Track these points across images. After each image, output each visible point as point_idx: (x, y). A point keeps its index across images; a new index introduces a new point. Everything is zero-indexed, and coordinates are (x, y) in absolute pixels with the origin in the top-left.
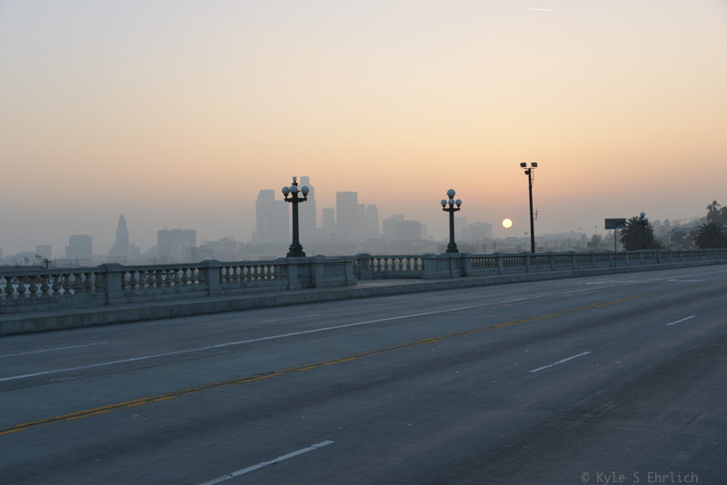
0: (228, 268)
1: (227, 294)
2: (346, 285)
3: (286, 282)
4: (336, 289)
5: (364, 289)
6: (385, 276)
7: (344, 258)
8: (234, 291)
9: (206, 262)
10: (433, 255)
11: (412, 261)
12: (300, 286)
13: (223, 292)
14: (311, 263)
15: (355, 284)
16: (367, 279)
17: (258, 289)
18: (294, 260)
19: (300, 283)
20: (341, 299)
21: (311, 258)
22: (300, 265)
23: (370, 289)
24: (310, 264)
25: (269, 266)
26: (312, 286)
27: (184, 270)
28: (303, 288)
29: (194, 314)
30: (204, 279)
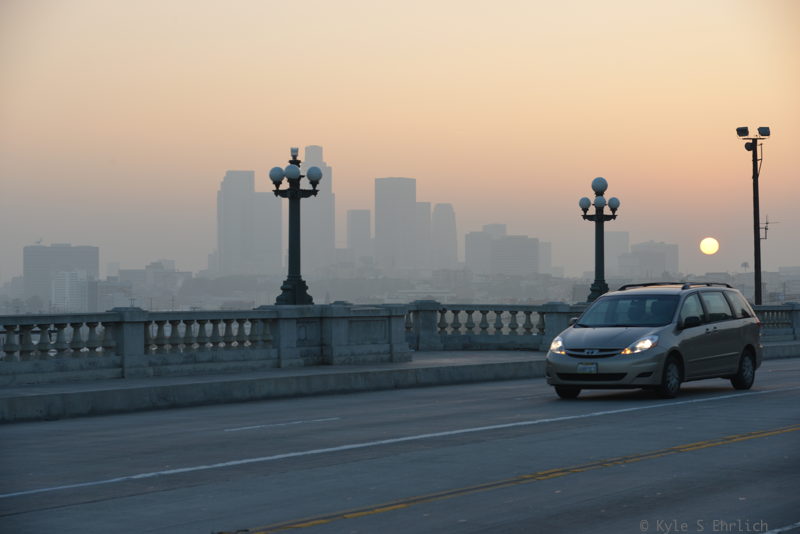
0: (160, 324)
1: (158, 375)
2: (391, 360)
3: (273, 353)
4: (371, 370)
5: (427, 370)
6: (468, 345)
7: (388, 308)
8: (172, 368)
9: (119, 312)
10: (562, 304)
11: (521, 317)
12: (301, 361)
13: (151, 371)
14: (323, 318)
15: (408, 359)
16: (431, 349)
17: (219, 366)
18: (289, 310)
19: (302, 356)
20: (379, 389)
21: (323, 308)
22: (302, 321)
23: (438, 371)
24: (321, 318)
25: (241, 322)
26: (324, 361)
27: (77, 326)
28: (307, 365)
29: (93, 413)
30: (113, 344)
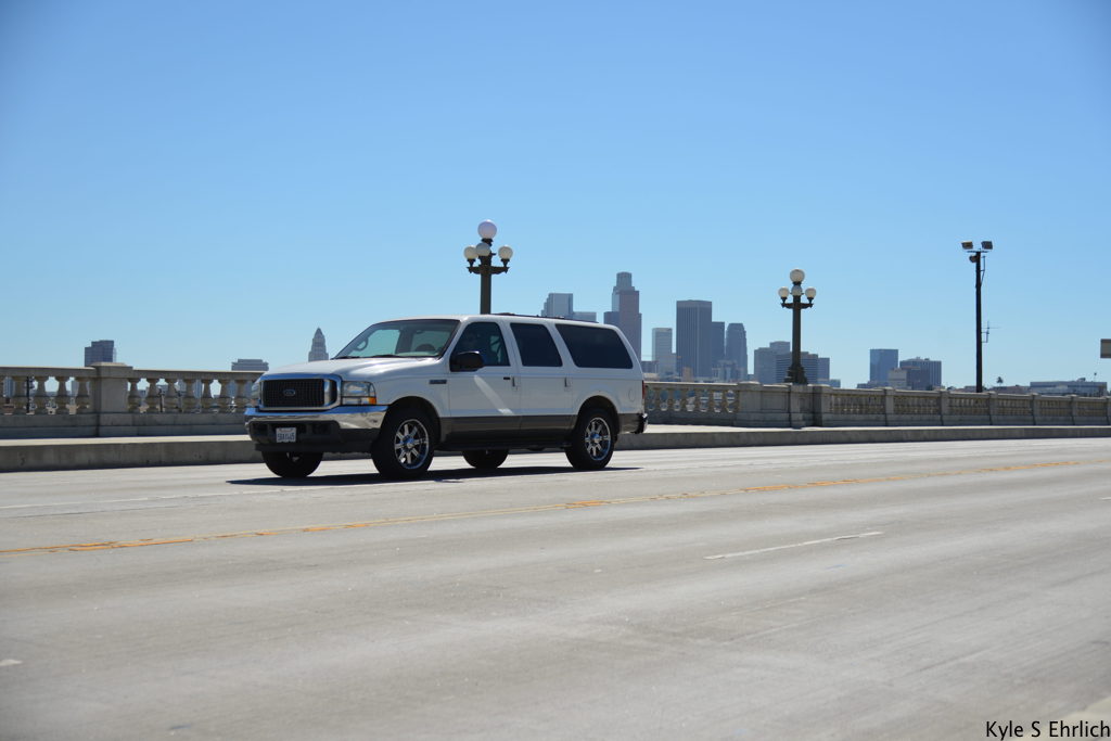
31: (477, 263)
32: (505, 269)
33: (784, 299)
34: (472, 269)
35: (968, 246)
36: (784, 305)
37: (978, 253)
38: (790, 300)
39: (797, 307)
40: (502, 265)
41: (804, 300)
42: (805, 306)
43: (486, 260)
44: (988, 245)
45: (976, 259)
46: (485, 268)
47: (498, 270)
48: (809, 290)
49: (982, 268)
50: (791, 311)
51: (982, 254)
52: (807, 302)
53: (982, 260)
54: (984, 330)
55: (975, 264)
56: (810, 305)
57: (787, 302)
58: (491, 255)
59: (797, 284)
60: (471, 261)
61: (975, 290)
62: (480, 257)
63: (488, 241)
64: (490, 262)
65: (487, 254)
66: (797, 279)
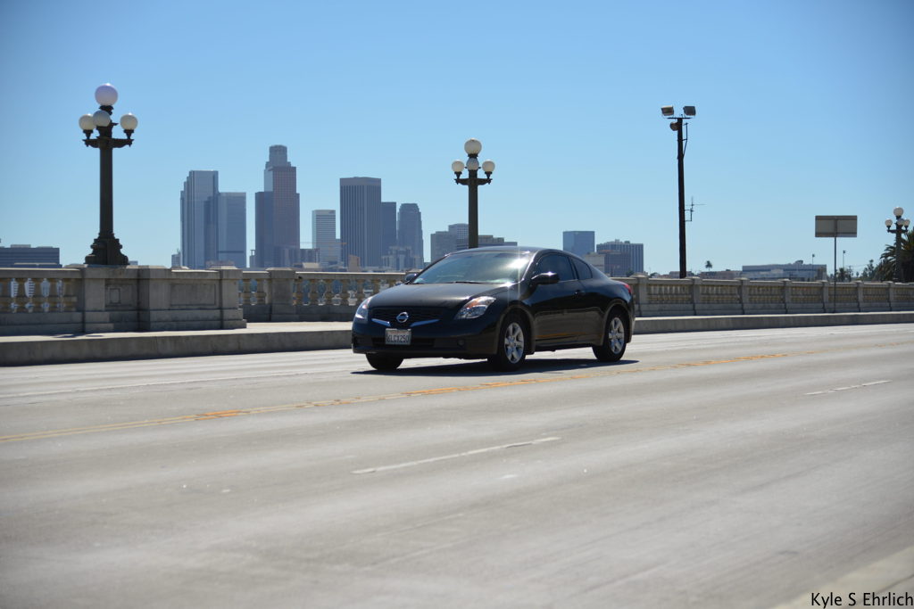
15: (242, 326)
16: (285, 320)
18: (102, 272)
22: (113, 282)
24: (138, 280)
26: (140, 327)
31: (95, 135)
32: (129, 142)
33: (458, 174)
34: (88, 142)
35: (668, 111)
36: (458, 181)
37: (680, 120)
38: (465, 175)
39: (473, 183)
40: (124, 137)
41: (481, 175)
42: (483, 182)
43: (106, 131)
44: (690, 111)
45: (678, 126)
46: (105, 141)
47: (120, 143)
48: (486, 164)
49: (684, 137)
50: (466, 188)
51: (684, 121)
52: (485, 177)
53: (684, 127)
54: (687, 207)
55: (676, 132)
56: (488, 181)
57: (461, 177)
58: (112, 125)
59: (473, 156)
60: (88, 132)
61: (676, 162)
62: (99, 128)
63: (107, 109)
64: (110, 133)
65: (106, 124)
66: (472, 152)
